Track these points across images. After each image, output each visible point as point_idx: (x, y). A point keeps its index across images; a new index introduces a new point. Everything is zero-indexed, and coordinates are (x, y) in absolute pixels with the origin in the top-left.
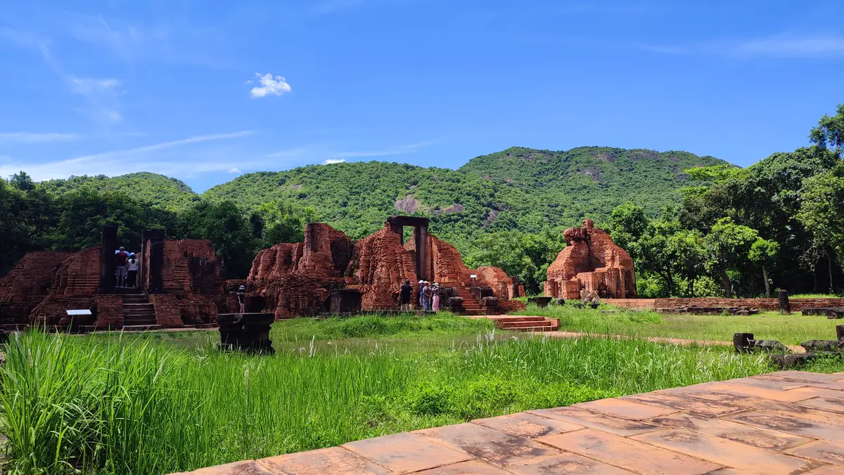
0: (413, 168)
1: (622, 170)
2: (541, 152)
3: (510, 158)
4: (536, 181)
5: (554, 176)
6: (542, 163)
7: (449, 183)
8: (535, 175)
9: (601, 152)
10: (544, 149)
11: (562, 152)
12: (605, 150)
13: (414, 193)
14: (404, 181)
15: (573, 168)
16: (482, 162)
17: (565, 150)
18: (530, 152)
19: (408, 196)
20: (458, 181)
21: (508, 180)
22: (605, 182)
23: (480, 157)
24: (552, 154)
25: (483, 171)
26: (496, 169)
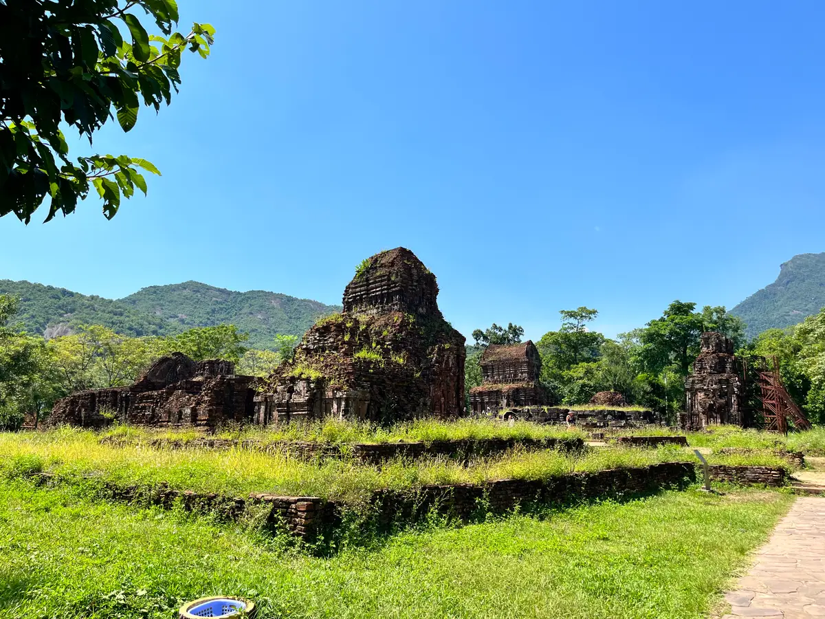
0: (71, 294)
1: (291, 318)
2: (219, 290)
3: (185, 292)
4: (208, 319)
5: (227, 316)
6: (217, 301)
7: (111, 315)
8: (208, 313)
9: (275, 299)
10: (222, 287)
11: (239, 293)
12: (280, 296)
13: (69, 321)
14: (60, 307)
15: (246, 310)
16: (155, 292)
17: (242, 291)
18: (209, 288)
19: (61, 324)
20: (121, 314)
21: (180, 315)
22: (273, 327)
23: (155, 287)
24: (229, 293)
25: (154, 303)
26: (169, 302)
